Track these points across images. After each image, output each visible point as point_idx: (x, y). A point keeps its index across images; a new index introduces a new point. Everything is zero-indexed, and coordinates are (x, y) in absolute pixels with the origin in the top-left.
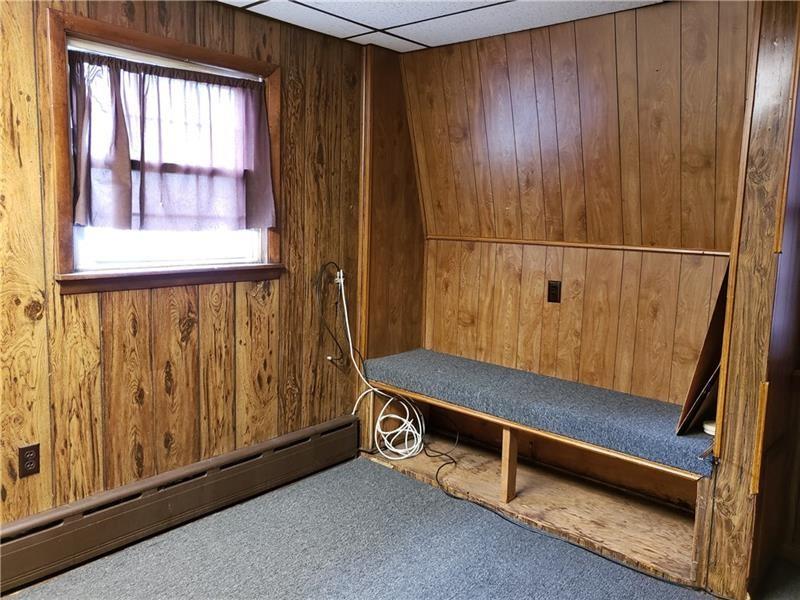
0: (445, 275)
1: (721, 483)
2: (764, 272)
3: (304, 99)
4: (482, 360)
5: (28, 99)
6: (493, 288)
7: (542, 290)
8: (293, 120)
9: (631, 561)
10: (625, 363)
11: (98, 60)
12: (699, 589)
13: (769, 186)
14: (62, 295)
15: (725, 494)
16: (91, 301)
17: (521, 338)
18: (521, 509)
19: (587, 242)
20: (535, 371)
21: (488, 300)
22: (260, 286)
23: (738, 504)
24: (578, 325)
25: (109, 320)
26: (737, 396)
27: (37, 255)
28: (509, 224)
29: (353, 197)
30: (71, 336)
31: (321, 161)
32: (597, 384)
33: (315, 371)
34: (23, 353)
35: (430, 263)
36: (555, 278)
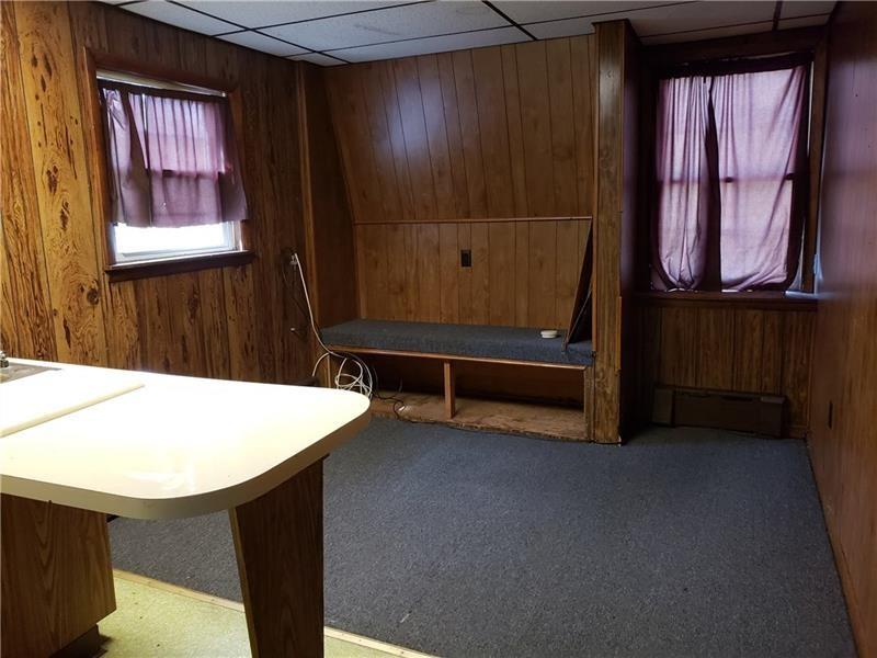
0: (374, 254)
1: (598, 368)
2: (613, 225)
3: (258, 109)
4: (412, 320)
5: (77, 123)
6: (417, 261)
7: (456, 257)
8: (251, 128)
9: (546, 435)
10: (523, 305)
11: (113, 86)
12: (590, 442)
13: (612, 169)
14: (110, 283)
15: (601, 375)
16: (129, 287)
17: (443, 298)
18: (463, 420)
19: (488, 217)
20: (456, 322)
21: (413, 272)
22: (239, 270)
23: (609, 380)
24: (486, 282)
25: (142, 303)
26: (604, 308)
27: (91, 251)
28: (426, 208)
29: (298, 191)
30: (118, 316)
31: (273, 162)
32: (503, 324)
33: (282, 341)
34: (89, 332)
35: (359, 244)
36: (465, 248)
